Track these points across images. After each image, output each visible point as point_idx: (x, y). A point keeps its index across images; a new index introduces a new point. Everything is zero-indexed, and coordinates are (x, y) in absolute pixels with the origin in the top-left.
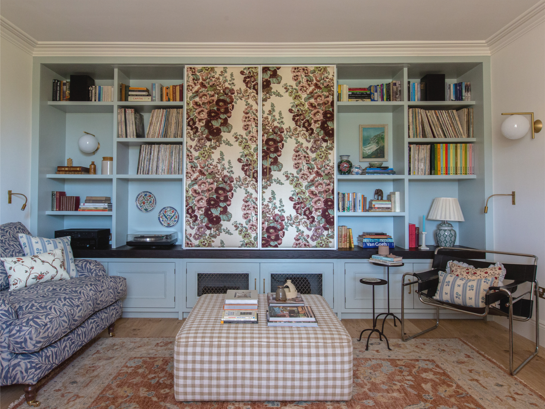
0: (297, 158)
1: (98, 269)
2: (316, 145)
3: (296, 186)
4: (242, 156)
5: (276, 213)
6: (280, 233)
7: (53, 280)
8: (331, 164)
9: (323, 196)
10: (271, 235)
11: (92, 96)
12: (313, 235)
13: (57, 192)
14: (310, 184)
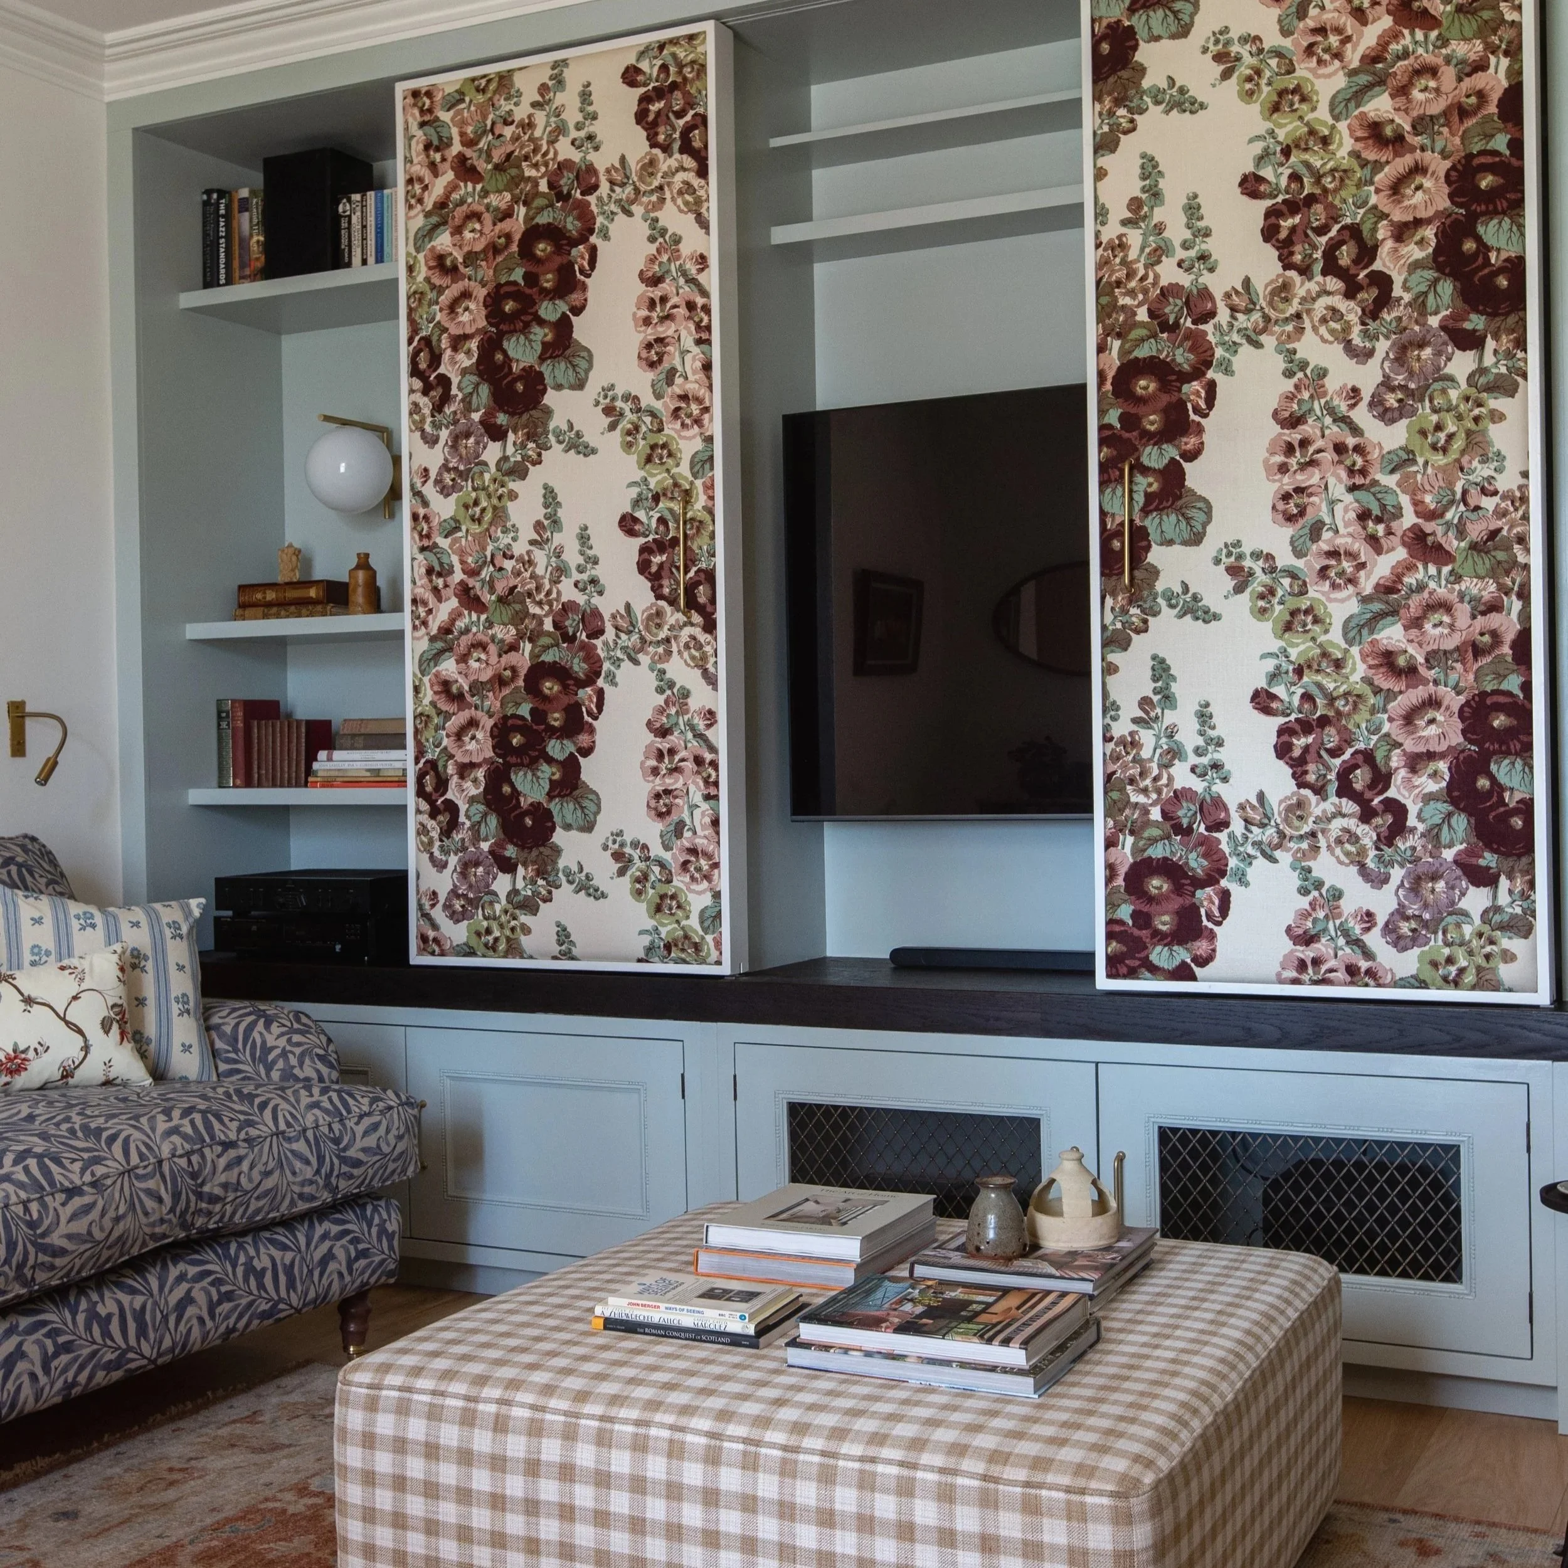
0: (1293, 462)
1: (298, 1051)
2: (1411, 374)
3: (1288, 627)
4: (637, 503)
5: (1178, 785)
6: (1206, 897)
7: (71, 1081)
8: (1507, 482)
9: (1453, 677)
10: (1153, 909)
11: (350, 246)
12: (1401, 913)
13: (233, 701)
14: (1377, 607)
